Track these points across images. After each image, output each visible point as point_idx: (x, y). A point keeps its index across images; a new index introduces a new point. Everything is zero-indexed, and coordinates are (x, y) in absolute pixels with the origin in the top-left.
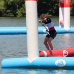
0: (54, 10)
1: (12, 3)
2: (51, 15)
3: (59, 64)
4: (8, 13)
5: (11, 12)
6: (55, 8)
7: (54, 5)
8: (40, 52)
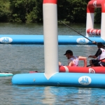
0: (73, 15)
1: (20, 5)
2: (68, 22)
3: (83, 81)
4: (14, 18)
5: (18, 17)
6: (74, 13)
7: (73, 10)
8: (60, 67)
